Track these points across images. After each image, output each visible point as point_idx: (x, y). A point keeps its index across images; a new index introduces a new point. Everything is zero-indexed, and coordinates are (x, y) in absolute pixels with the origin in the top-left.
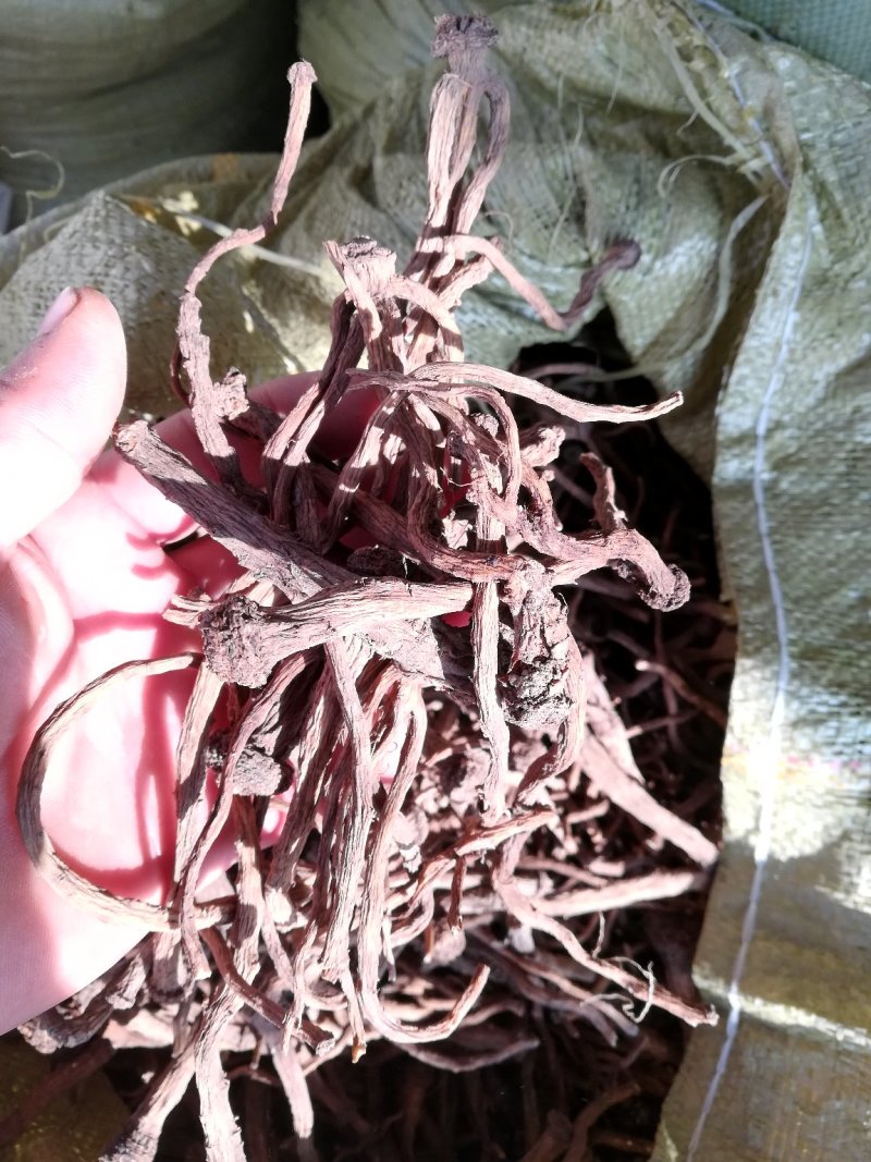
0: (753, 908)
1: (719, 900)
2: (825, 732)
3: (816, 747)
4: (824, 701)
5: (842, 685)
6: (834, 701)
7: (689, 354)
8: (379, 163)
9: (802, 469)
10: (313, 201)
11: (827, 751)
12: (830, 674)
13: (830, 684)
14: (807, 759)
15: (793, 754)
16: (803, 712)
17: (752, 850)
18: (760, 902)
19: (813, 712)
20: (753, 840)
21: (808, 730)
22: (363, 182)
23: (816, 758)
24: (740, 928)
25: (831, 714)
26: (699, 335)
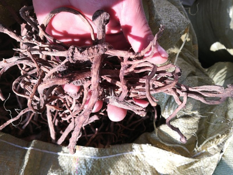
0: (48, 152)
1: (50, 145)
2: (83, 166)
3: (80, 164)
4: (90, 166)
5: (93, 169)
6: (90, 168)
7: (159, 139)
8: (196, 77)
9: (136, 161)
10: (189, 64)
11: (80, 166)
12: (95, 167)
13: (93, 167)
14: (78, 162)
15: (79, 160)
16: (87, 161)
17: (60, 152)
18: (49, 153)
19: (87, 163)
20: (62, 152)
21: (84, 163)
22: (192, 74)
23: (78, 164)
24: (44, 149)
25: (87, 167)
26: (162, 140)
